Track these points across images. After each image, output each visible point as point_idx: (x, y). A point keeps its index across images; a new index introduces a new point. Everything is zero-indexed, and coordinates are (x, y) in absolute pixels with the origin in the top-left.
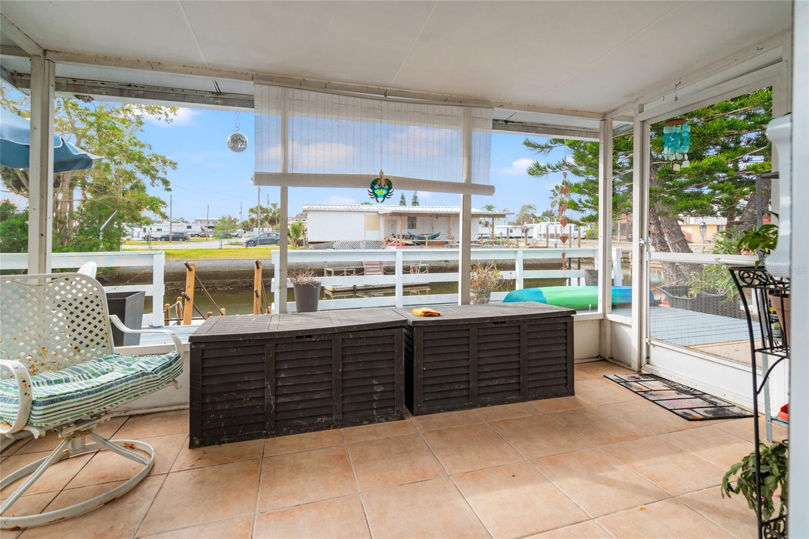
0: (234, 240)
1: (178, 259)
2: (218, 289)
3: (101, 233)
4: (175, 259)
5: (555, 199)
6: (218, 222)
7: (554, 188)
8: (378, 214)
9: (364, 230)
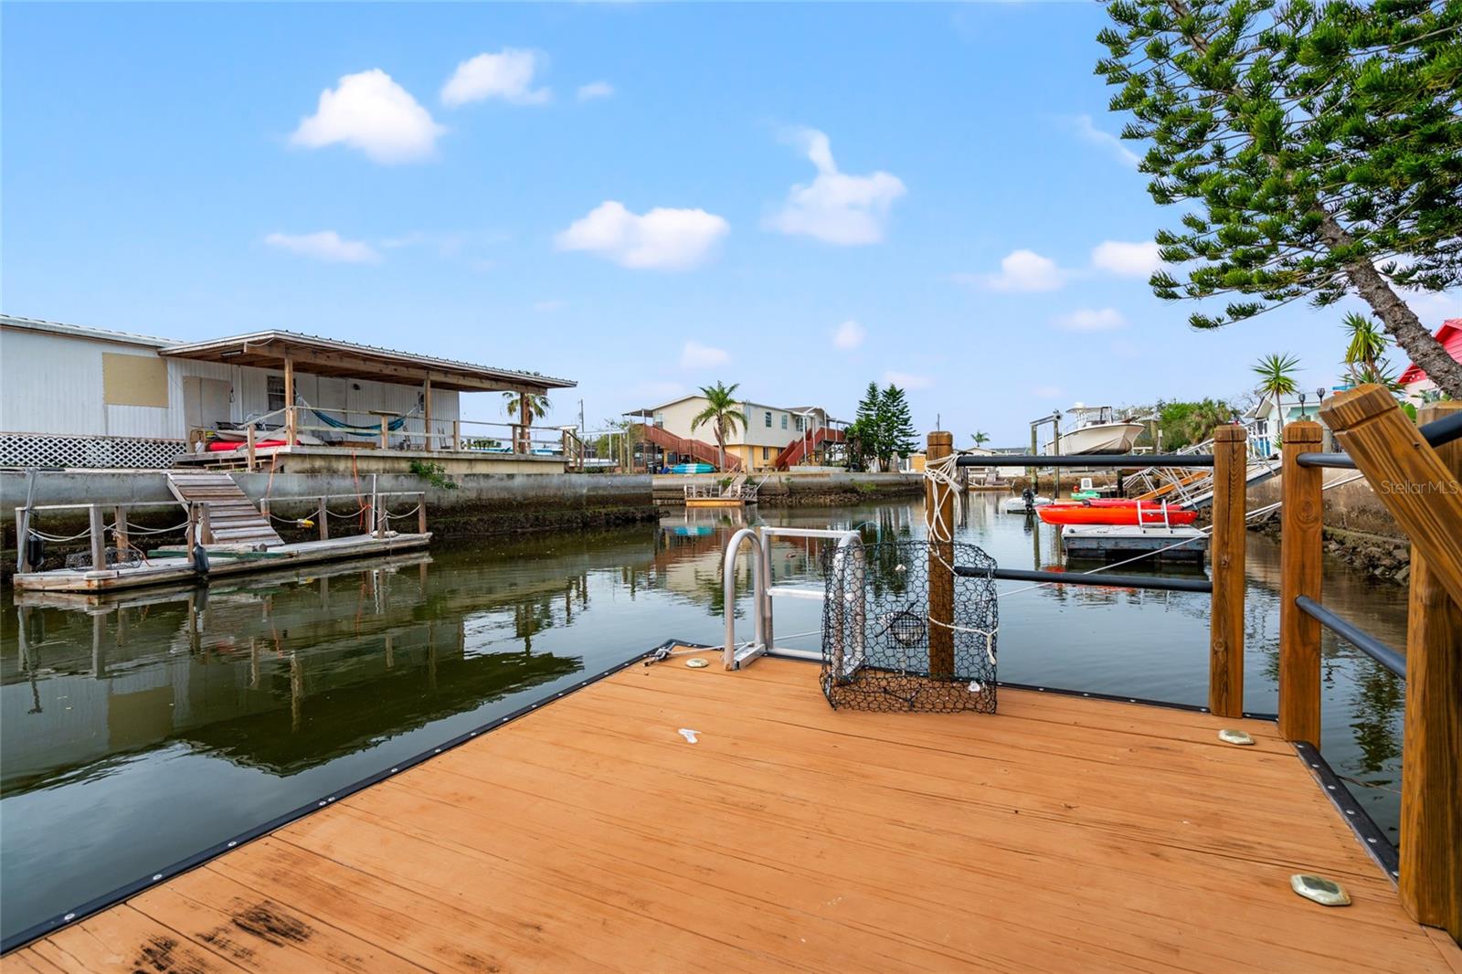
8: (159, 353)
9: (100, 403)
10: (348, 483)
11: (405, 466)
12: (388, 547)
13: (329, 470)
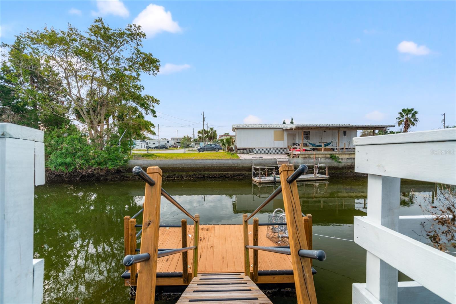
0: (191, 149)
1: (161, 159)
2: (185, 178)
3: (120, 143)
4: (159, 159)
5: (402, 119)
6: (182, 140)
7: (401, 111)
8: (283, 129)
9: (273, 141)
10: (313, 160)
11: (329, 156)
12: (316, 179)
13: (309, 157)
